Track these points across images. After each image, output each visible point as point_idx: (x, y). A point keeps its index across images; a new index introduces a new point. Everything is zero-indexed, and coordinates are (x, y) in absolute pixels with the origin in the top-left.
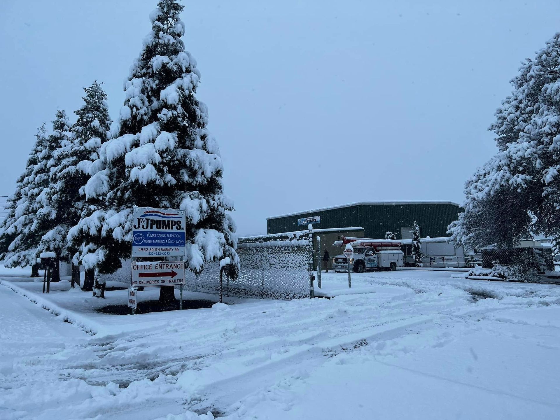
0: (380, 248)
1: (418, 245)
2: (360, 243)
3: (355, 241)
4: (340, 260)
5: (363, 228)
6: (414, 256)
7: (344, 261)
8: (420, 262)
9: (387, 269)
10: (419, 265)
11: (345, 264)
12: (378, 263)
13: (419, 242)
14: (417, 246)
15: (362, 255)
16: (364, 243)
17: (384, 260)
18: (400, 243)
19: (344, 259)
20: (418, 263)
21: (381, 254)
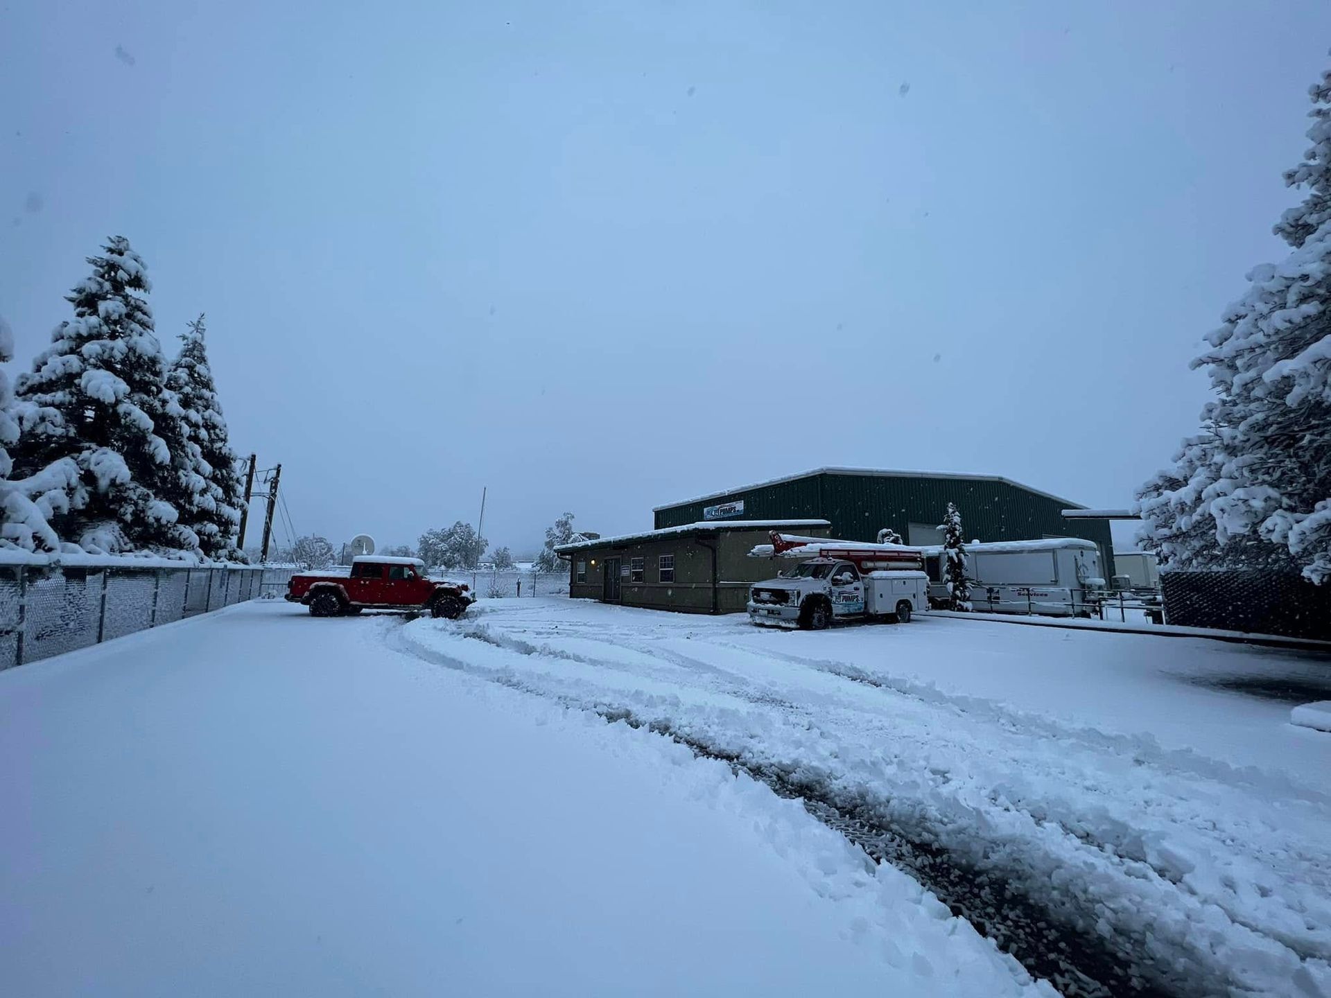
0: (870, 565)
1: (960, 560)
2: (818, 550)
3: (805, 544)
4: (765, 596)
5: (829, 523)
6: (951, 585)
7: (773, 598)
8: (965, 599)
9: (889, 619)
10: (962, 607)
11: (778, 606)
12: (866, 603)
13: (961, 551)
14: (957, 561)
15: (824, 582)
16: (828, 550)
17: (881, 596)
18: (920, 553)
19: (774, 592)
20: (960, 600)
21: (873, 579)
